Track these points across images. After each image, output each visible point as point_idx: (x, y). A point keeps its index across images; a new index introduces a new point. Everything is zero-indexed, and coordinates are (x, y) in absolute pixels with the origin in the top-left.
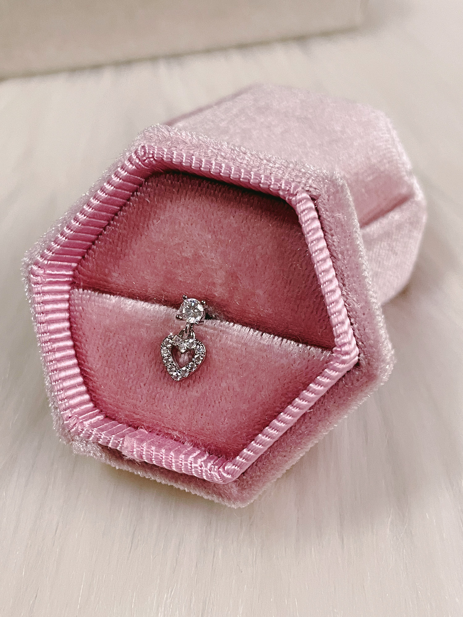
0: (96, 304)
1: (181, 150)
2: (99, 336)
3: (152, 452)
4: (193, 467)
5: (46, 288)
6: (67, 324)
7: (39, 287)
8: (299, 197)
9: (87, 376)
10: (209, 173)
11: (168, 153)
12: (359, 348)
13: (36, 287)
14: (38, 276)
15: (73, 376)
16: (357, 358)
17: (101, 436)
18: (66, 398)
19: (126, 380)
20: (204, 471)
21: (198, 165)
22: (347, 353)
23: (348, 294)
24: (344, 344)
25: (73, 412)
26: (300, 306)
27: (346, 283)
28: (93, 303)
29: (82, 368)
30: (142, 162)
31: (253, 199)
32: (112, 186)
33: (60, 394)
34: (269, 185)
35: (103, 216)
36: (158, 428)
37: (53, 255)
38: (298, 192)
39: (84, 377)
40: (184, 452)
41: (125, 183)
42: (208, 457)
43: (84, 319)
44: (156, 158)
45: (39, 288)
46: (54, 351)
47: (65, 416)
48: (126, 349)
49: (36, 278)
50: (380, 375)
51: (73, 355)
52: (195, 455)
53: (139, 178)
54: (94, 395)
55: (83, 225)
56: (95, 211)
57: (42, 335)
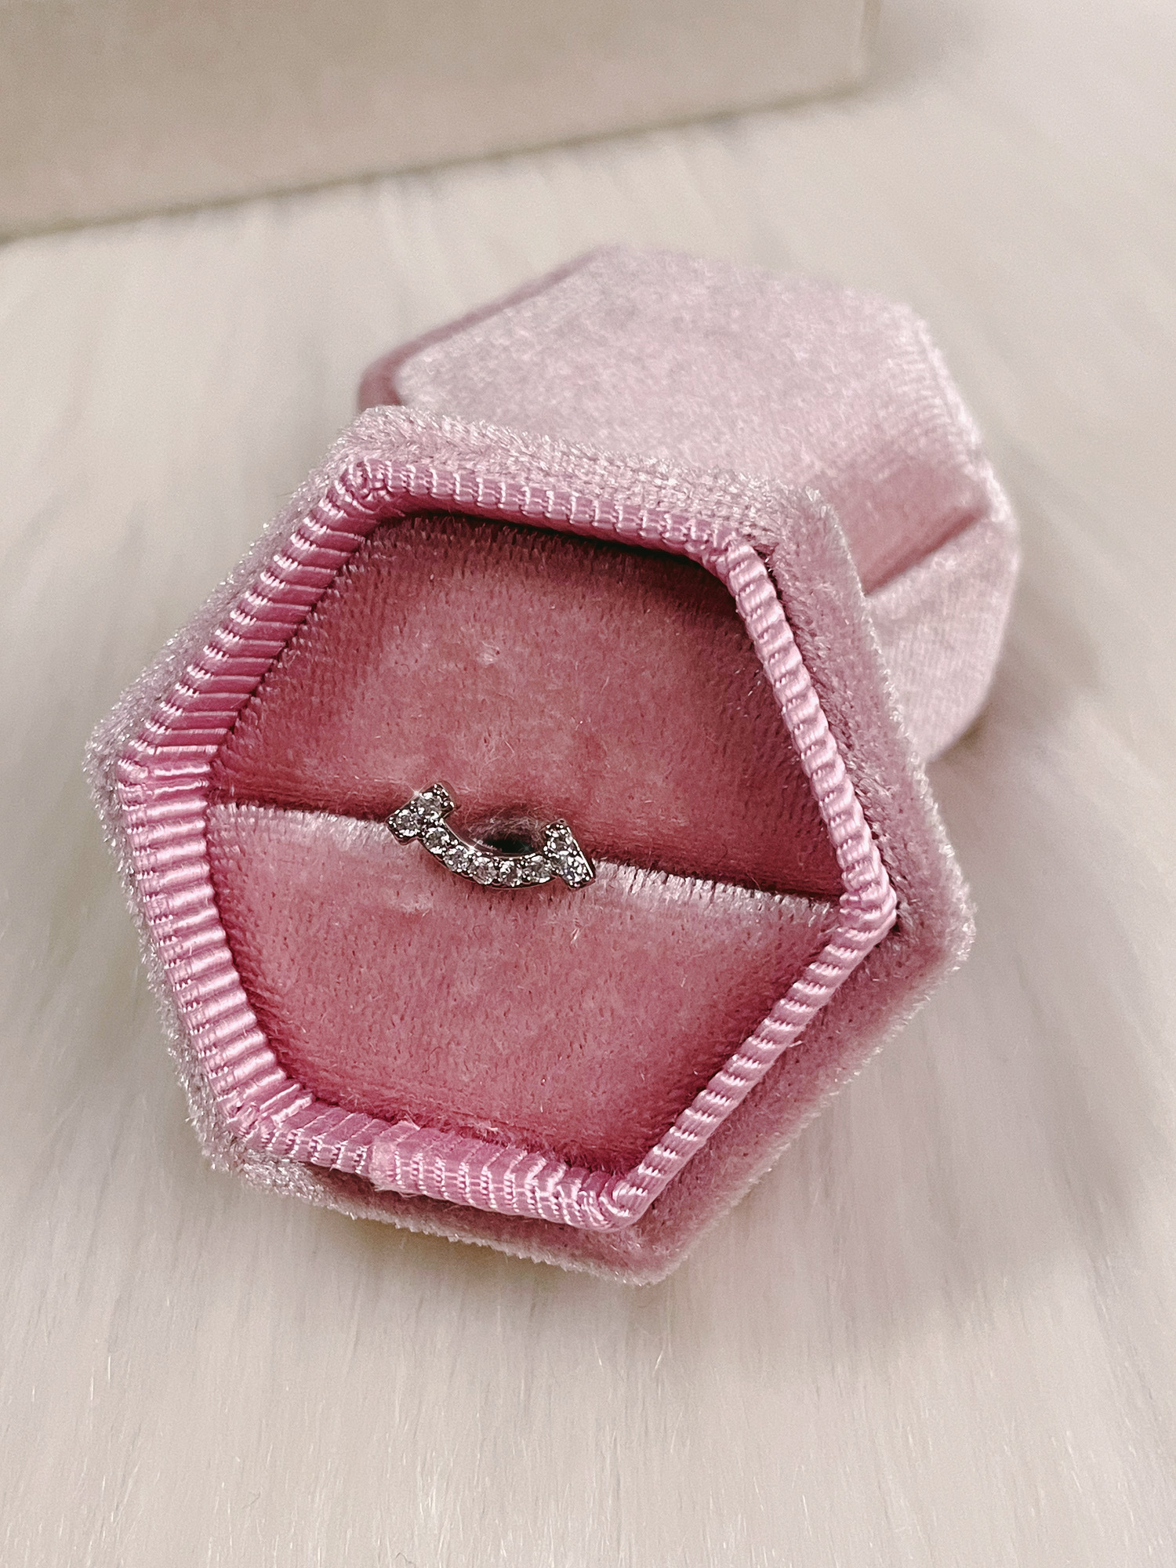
0: (274, 836)
1: (444, 463)
2: (286, 912)
3: (438, 1172)
4: (538, 1199)
5: (156, 812)
6: (207, 891)
7: (139, 810)
8: (732, 555)
9: (266, 1007)
10: (518, 514)
11: (420, 475)
12: (895, 889)
13: (134, 811)
14: (135, 785)
15: (235, 1012)
16: (894, 913)
17: (316, 1147)
18: (225, 1065)
19: (359, 1010)
20: (564, 1205)
21: (494, 499)
22: (874, 906)
23: (860, 768)
24: (865, 886)
25: (245, 1096)
26: (750, 804)
27: (854, 740)
28: (265, 835)
29: (252, 989)
30: (361, 501)
31: (623, 562)
32: (293, 562)
33: (210, 1057)
34: (661, 534)
35: (275, 630)
36: (443, 1117)
37: (167, 733)
38: (729, 544)
39: (257, 1011)
40: (512, 1166)
41: (323, 550)
42: (566, 1173)
43: (247, 875)
44: (390, 489)
45: (138, 813)
46: (189, 958)
47: (229, 1106)
48: (351, 938)
49: (132, 790)
50: (950, 947)
51: (228, 961)
52: (537, 1169)
53: (352, 536)
54: (283, 1050)
55: (231, 656)
56: (259, 623)
57: (158, 921)
